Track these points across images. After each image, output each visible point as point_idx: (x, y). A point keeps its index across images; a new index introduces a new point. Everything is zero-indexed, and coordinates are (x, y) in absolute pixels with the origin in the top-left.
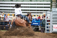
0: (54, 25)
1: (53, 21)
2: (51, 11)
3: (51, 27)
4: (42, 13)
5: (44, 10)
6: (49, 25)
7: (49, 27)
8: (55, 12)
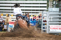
0: (50, 26)
1: (50, 21)
2: (47, 11)
3: (47, 28)
4: (38, 13)
5: (40, 10)
6: (45, 26)
7: (45, 28)
8: (51, 11)
